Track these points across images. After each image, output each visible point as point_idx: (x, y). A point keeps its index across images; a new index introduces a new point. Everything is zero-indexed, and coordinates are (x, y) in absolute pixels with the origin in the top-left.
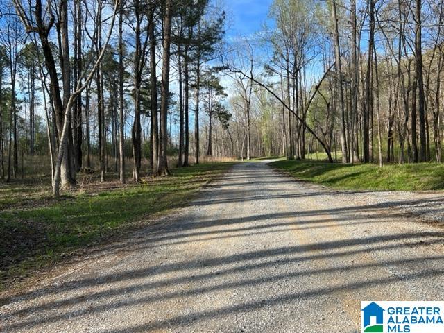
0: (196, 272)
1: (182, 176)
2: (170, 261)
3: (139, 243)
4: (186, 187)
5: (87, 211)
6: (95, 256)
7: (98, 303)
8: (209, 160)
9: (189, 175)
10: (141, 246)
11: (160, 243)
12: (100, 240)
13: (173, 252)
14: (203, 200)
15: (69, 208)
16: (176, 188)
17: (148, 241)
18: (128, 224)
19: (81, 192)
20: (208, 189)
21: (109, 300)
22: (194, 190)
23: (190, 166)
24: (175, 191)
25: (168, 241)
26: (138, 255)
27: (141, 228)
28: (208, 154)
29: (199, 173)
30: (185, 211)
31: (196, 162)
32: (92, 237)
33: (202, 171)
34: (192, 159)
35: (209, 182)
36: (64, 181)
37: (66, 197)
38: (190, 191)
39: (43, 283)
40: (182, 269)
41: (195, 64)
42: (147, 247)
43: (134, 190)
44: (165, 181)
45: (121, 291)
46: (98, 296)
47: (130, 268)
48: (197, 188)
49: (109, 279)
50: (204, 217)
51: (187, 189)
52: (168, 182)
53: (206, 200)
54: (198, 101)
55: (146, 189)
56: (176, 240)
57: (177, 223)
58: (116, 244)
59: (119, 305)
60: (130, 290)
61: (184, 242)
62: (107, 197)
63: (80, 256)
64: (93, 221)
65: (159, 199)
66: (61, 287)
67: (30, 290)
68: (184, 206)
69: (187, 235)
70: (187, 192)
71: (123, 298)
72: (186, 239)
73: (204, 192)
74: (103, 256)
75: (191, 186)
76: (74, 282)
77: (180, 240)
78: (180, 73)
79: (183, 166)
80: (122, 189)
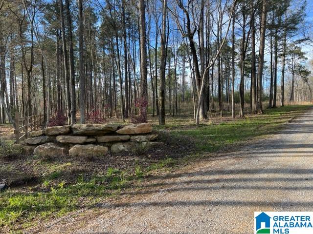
0: (289, 176)
1: (272, 114)
2: (269, 167)
3: (248, 154)
4: (276, 121)
5: (215, 133)
6: (222, 158)
7: (227, 184)
8: (292, 104)
9: (277, 114)
10: (249, 155)
11: (262, 155)
12: (223, 150)
13: (271, 162)
14: (290, 130)
15: (204, 131)
16: (268, 122)
17: (254, 153)
18: (239, 142)
19: (210, 123)
20: (293, 123)
21: (234, 184)
22: (281, 124)
23: (277, 108)
24: (268, 124)
25: (267, 155)
26: (248, 161)
27: (247, 145)
28: (291, 99)
29: (285, 112)
30: (277, 137)
31: (281, 105)
32: (219, 147)
33: (287, 111)
34: (279, 103)
35: (293, 119)
36: (201, 116)
37: (202, 125)
38: (279, 124)
39: (196, 169)
40: (279, 173)
41: (283, 40)
42: (253, 157)
43: (241, 122)
44: (260, 117)
45: (240, 180)
46: (227, 180)
47: (244, 168)
48: (284, 122)
49: (232, 172)
50: (292, 142)
51: (277, 123)
52: (263, 118)
53: (292, 131)
54: (284, 65)
55: (249, 122)
56: (272, 155)
57: (272, 144)
58: (233, 153)
59: (240, 188)
60: (245, 180)
61: (279, 156)
62: (225, 126)
63: (213, 157)
64: (218, 139)
65: (257, 128)
66: (206, 173)
67: (191, 172)
68: (275, 133)
69: (280, 152)
70: (277, 124)
71: (242, 184)
72: (279, 154)
73: (290, 125)
74: (227, 159)
75: (279, 121)
76: (212, 171)
77: (275, 154)
78: (272, 48)
79: (273, 108)
80: (233, 122)
